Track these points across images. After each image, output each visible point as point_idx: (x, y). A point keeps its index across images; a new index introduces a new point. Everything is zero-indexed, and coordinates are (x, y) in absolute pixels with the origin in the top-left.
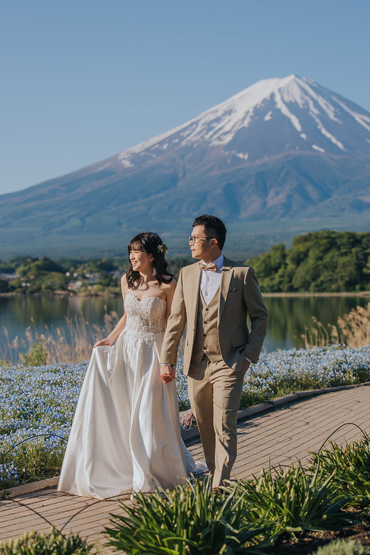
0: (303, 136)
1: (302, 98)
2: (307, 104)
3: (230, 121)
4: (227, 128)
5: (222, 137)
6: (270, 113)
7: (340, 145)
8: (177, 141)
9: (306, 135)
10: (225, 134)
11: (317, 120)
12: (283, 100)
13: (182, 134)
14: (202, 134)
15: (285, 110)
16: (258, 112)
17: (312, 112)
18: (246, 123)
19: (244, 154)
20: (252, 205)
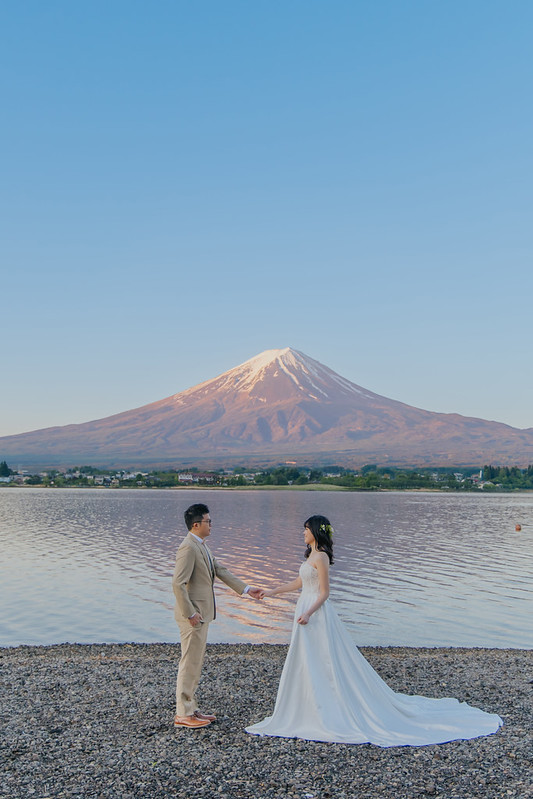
1: (296, 363)
2: (300, 367)
3: (249, 376)
4: (248, 381)
5: (246, 386)
6: (277, 372)
7: (326, 395)
8: (214, 388)
9: (303, 387)
10: (248, 384)
11: (308, 378)
12: (284, 363)
13: (217, 384)
14: (231, 384)
15: (286, 370)
16: (268, 371)
17: (304, 372)
18: (261, 378)
19: (263, 398)
20: (278, 433)
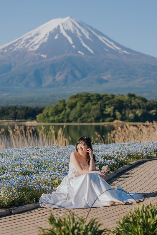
0: (74, 47)
1: (73, 28)
2: (75, 31)
3: (38, 39)
4: (36, 42)
5: (34, 46)
6: (57, 35)
7: (92, 51)
8: (11, 48)
9: (75, 46)
10: (35, 45)
11: (81, 39)
12: (64, 29)
13: (14, 45)
14: (24, 45)
15: (65, 34)
16: (52, 35)
17: (78, 35)
18: (45, 40)
19: (44, 55)
20: (48, 80)
